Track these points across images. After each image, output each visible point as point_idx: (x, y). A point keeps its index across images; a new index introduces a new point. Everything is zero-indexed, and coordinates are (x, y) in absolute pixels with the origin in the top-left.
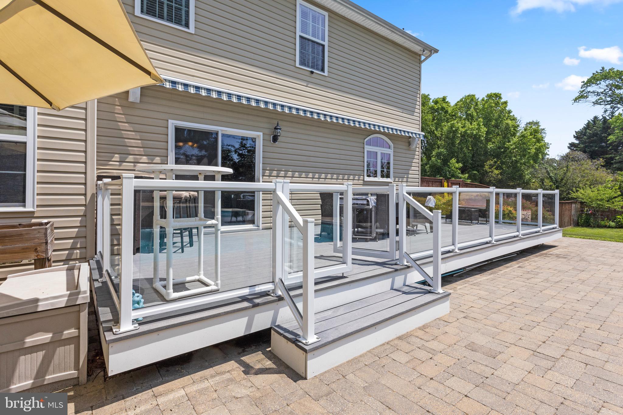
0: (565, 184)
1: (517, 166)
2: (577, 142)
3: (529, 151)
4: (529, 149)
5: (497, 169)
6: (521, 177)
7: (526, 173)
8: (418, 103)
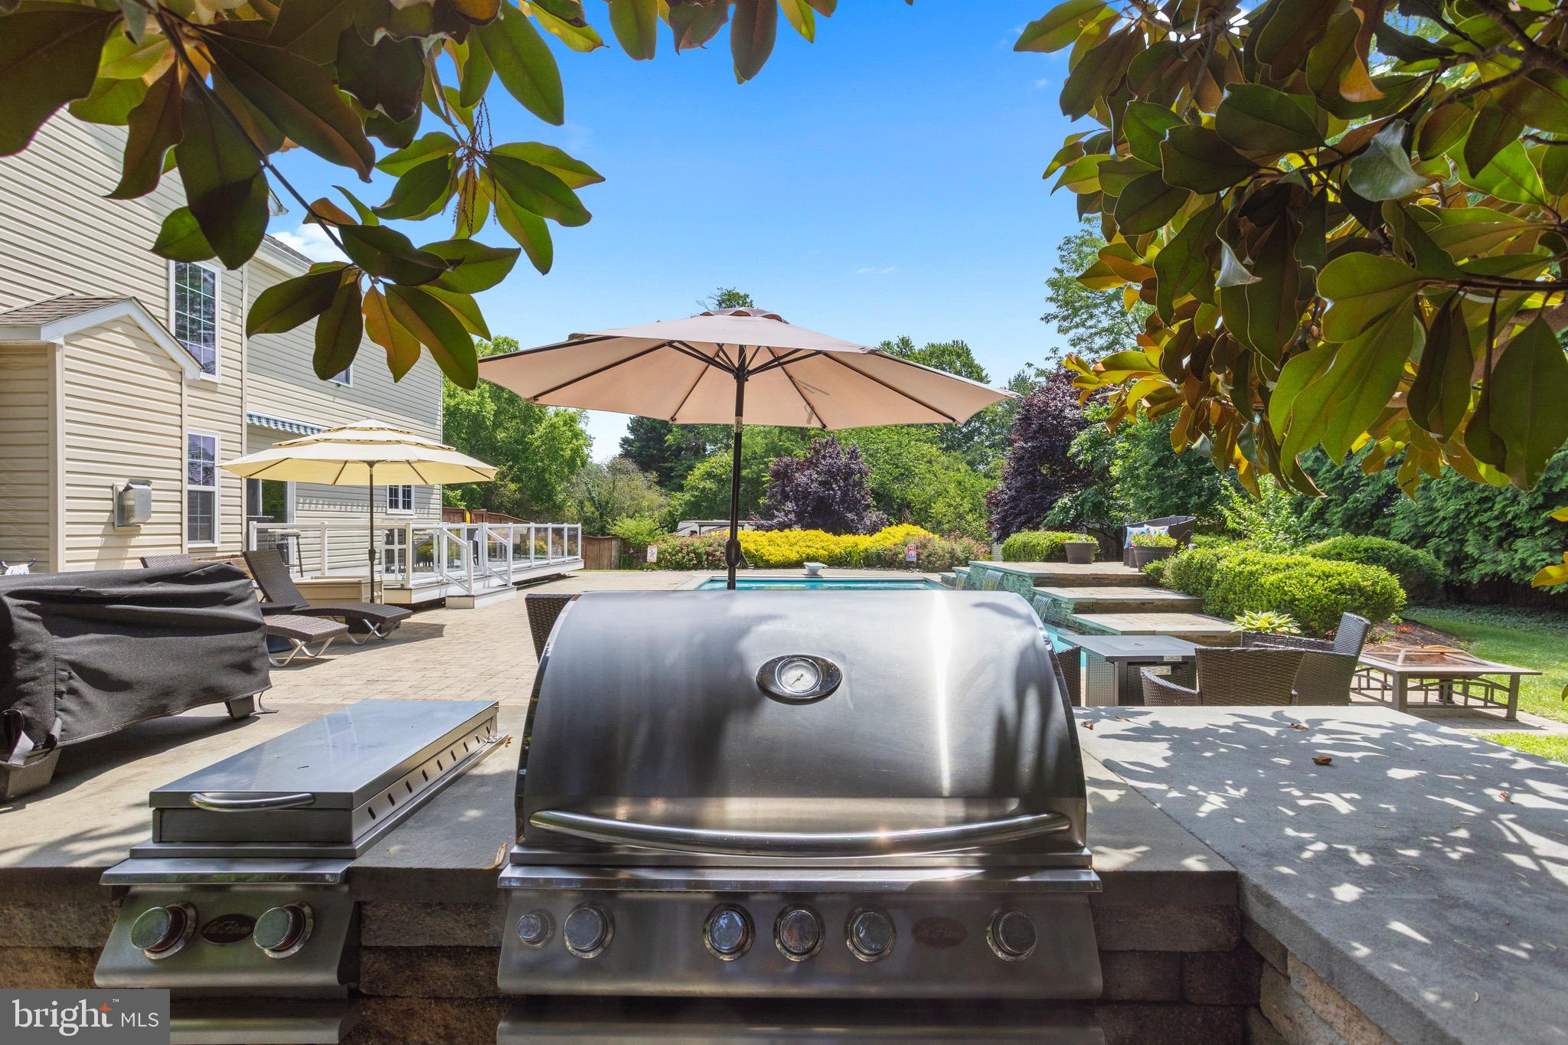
0: (611, 510)
1: (544, 479)
2: (632, 437)
3: (561, 453)
4: (562, 450)
5: (512, 481)
6: (550, 496)
7: (559, 489)
8: (439, 418)
